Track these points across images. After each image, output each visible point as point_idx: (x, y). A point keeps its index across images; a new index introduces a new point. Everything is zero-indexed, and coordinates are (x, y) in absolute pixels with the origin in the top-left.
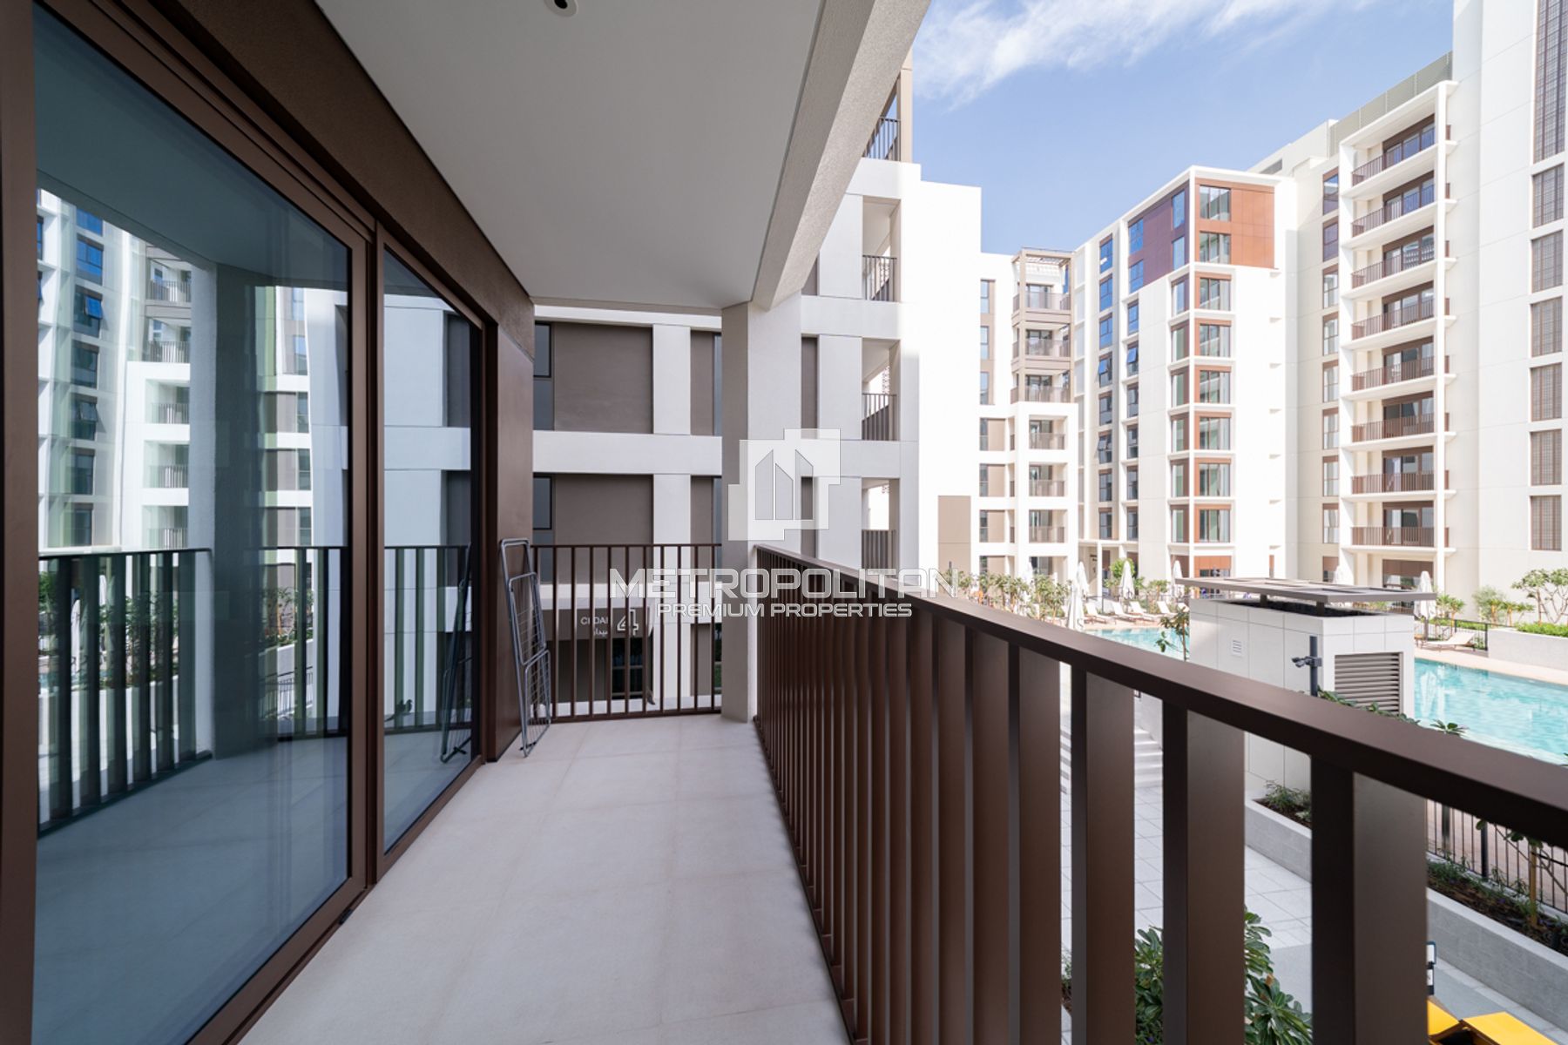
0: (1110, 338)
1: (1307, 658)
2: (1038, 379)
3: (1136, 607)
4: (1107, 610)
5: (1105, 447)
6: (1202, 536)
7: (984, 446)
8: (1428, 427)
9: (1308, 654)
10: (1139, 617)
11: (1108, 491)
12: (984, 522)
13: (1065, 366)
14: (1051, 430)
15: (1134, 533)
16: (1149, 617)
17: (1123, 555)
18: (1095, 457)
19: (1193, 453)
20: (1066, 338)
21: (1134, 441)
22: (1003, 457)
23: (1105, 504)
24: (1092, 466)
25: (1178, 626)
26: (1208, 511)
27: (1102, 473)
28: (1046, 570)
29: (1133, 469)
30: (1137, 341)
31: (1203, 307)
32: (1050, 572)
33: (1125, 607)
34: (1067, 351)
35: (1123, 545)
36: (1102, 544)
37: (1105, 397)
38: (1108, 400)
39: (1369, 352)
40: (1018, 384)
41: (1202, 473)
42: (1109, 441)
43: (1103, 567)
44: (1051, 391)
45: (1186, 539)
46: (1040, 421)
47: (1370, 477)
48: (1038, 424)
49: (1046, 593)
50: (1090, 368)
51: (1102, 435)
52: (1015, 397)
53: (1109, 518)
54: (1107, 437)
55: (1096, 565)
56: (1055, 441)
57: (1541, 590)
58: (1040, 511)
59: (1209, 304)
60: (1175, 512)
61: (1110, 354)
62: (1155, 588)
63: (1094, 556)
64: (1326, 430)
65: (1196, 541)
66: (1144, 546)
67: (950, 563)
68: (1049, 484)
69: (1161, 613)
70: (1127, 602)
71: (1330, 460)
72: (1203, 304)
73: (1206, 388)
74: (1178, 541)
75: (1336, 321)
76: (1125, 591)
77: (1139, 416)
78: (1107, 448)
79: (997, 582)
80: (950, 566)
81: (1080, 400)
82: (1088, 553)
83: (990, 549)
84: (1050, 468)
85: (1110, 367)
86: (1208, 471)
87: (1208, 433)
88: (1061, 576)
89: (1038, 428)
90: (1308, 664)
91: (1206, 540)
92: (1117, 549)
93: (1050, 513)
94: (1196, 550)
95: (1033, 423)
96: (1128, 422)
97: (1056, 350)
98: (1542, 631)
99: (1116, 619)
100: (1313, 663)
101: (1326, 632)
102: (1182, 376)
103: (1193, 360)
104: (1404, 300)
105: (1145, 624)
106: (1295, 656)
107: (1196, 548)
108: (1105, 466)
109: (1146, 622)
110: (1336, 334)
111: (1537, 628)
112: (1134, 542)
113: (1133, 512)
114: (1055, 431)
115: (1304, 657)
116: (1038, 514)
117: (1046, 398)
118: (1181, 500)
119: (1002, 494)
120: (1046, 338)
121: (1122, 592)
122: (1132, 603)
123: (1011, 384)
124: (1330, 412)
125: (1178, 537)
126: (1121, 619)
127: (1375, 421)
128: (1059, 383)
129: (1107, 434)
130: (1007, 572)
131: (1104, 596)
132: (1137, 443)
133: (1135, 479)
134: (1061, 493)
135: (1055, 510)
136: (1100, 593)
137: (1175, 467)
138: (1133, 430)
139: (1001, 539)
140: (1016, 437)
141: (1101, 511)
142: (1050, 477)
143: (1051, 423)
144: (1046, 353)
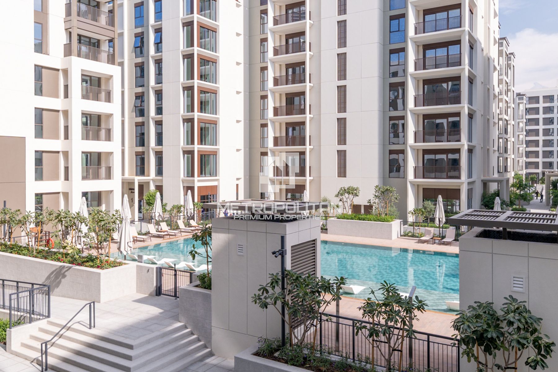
0: (143, 21)
1: (279, 250)
2: (88, 40)
3: (164, 226)
4: (144, 231)
5: (139, 105)
6: (201, 173)
7: (39, 91)
8: (303, 112)
9: (280, 248)
10: (166, 233)
11: (141, 140)
12: (39, 162)
13: (111, 35)
14: (99, 85)
15: (160, 172)
16: (172, 232)
17: (152, 187)
18: (132, 112)
19: (196, 115)
20: (111, 12)
21: (160, 103)
22: (56, 103)
23: (140, 149)
24: (130, 118)
25: (203, 238)
26: (205, 155)
27: (137, 125)
28: (96, 203)
29: (159, 123)
30: (161, 28)
31: (201, 15)
32: (99, 204)
33: (157, 227)
34: (111, 22)
35: (152, 180)
36: (138, 179)
37: (140, 66)
38: (141, 69)
39: (280, 65)
40: (70, 40)
41: (201, 129)
42: (142, 101)
43: (139, 197)
44: (99, 53)
45: (193, 175)
46: (90, 77)
47: (281, 137)
48: (88, 78)
49: (103, 223)
50: (128, 43)
51: (138, 95)
52: (68, 52)
53: (143, 160)
54: (140, 97)
55: (134, 196)
56: (103, 95)
57: (344, 197)
58: (90, 153)
59: (205, 14)
60: (186, 155)
61: (142, 33)
62: (175, 211)
63: (132, 190)
64: (262, 109)
65: (198, 176)
66: (167, 181)
67: (5, 202)
68: (99, 131)
69: (179, 229)
70: (158, 223)
71: (264, 126)
72: (201, 13)
73: (203, 71)
74: (187, 177)
75: (266, 43)
76: (157, 215)
77: (163, 84)
78: (141, 106)
79: (57, 217)
80: (5, 206)
81: (121, 64)
82: (128, 187)
83: (45, 186)
84: (99, 117)
85: (142, 42)
86: (205, 128)
87: (205, 102)
88: (108, 206)
89: (89, 82)
90: (280, 254)
91: (204, 175)
92: (148, 183)
93: (99, 154)
94: (199, 182)
95: (84, 78)
96: (155, 87)
97: (103, 19)
98: (344, 218)
99: (151, 237)
100: (282, 253)
101: (288, 232)
102: (190, 59)
103: (196, 50)
104: (294, 39)
105: (170, 238)
106: (273, 251)
107: (199, 181)
108: (140, 119)
109: (171, 237)
110: (266, 51)
111: (343, 216)
112: (160, 178)
113: (159, 156)
114: (103, 87)
115: (278, 250)
116: (89, 155)
117: (95, 58)
118: (190, 147)
119: (57, 137)
120: (94, 6)
121: (155, 216)
122: (161, 223)
123: (64, 40)
124: (264, 97)
125: (188, 173)
126: (154, 236)
127: (282, 105)
128: (105, 47)
129: (141, 95)
130: (62, 207)
131: (141, 220)
132: (162, 104)
133: (160, 131)
134: (109, 138)
135: (103, 152)
136: (136, 219)
137: (185, 123)
138: (159, 94)
139: (56, 177)
140: (69, 86)
141: (137, 154)
142: (99, 125)
143: (99, 79)
144: (95, 19)
